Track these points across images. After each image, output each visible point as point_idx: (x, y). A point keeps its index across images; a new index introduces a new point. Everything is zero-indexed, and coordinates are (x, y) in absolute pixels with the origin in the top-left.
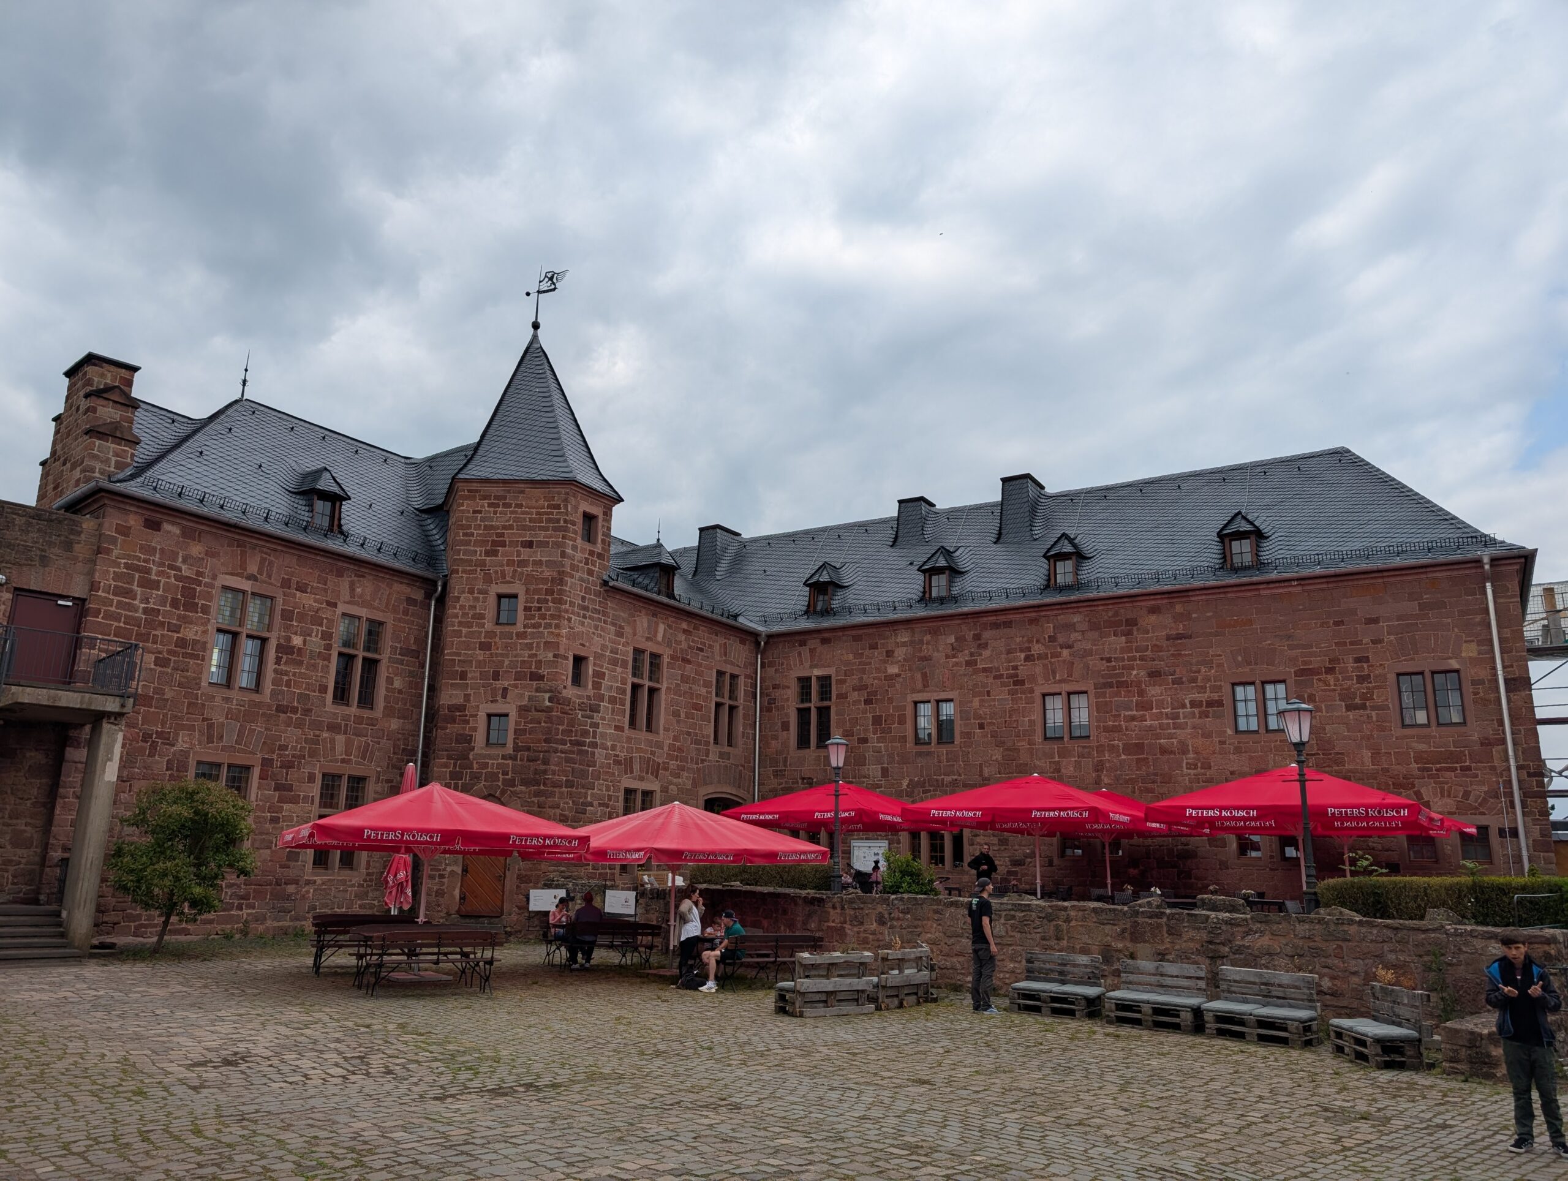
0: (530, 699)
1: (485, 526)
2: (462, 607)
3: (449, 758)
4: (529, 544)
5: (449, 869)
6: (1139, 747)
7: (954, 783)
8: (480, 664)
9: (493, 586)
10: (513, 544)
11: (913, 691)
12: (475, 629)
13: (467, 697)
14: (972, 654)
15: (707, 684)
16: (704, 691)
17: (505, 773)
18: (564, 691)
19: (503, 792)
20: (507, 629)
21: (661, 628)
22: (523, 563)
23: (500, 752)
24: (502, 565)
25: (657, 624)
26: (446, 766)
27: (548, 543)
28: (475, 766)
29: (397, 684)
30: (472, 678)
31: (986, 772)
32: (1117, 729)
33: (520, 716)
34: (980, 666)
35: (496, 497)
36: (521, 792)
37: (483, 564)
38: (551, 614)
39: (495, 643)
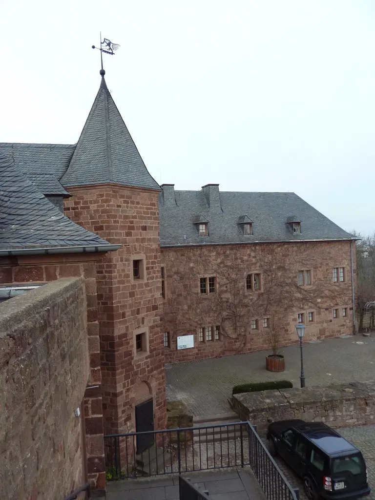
0: (154, 321)
1: (124, 216)
2: (118, 271)
3: (122, 368)
4: (145, 228)
8: (130, 306)
9: (132, 255)
10: (138, 228)
11: (200, 273)
12: (126, 284)
13: (127, 328)
17: (148, 367)
19: (148, 377)
20: (140, 281)
22: (143, 240)
23: (144, 355)
24: (134, 242)
26: (121, 373)
27: (152, 227)
28: (135, 368)
33: (151, 332)
35: (127, 197)
36: (155, 374)
37: (125, 241)
38: (157, 271)
39: (136, 291)
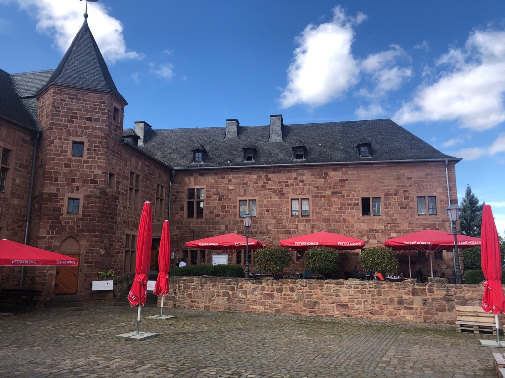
0: (91, 192)
1: (67, 108)
2: (55, 146)
3: (49, 218)
4: (90, 119)
5: (49, 272)
6: (328, 220)
7: (256, 232)
8: (65, 174)
9: (71, 137)
10: (82, 118)
11: (240, 196)
12: (62, 157)
13: (58, 190)
14: (264, 183)
15: (154, 190)
16: (152, 192)
17: (78, 226)
18: (106, 189)
19: (78, 235)
20: (79, 158)
21: (140, 163)
22: (87, 128)
23: (76, 216)
24: (76, 128)
25: (138, 162)
26: (47, 222)
27: (99, 119)
28: (63, 223)
29: (17, 181)
30: (60, 181)
31: (269, 228)
32: (320, 213)
33: (86, 200)
34: (267, 187)
35: (73, 95)
36: (87, 235)
37: (66, 126)
38: (101, 153)
39: (73, 164)
